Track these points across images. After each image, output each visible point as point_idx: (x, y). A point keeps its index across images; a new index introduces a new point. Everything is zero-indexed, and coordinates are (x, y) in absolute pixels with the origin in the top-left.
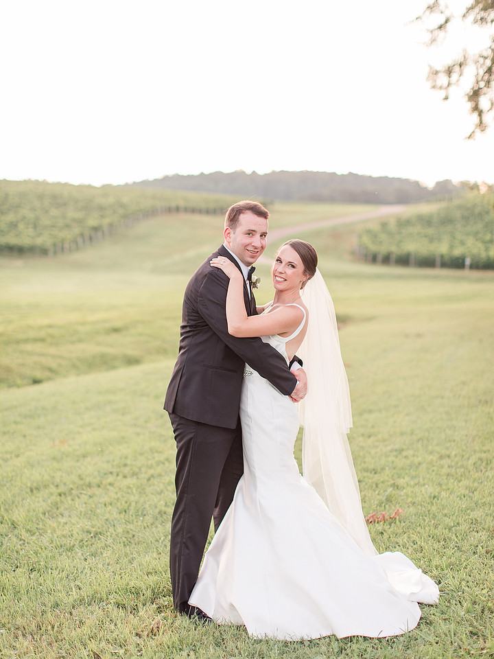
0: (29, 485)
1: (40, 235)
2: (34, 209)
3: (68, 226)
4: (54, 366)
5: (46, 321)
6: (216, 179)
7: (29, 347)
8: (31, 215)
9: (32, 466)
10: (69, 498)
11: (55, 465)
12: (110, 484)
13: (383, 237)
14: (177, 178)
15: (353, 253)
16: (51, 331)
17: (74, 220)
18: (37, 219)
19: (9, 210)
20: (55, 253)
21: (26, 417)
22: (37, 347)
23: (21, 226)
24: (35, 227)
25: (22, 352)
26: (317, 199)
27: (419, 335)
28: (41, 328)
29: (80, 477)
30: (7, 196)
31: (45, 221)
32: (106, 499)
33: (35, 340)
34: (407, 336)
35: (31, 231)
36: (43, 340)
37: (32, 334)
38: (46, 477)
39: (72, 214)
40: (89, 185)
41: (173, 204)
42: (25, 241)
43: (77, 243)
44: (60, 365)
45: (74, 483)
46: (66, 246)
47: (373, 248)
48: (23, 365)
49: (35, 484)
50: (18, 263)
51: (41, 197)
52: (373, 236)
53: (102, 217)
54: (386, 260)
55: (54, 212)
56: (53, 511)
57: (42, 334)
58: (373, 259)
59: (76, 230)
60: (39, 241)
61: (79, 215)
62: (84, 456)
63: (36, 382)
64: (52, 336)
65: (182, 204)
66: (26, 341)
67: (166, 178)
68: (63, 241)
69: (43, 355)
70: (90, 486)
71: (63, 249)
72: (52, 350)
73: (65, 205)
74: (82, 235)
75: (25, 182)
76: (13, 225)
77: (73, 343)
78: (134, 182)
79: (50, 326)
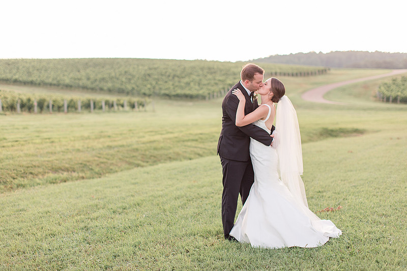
0: (174, 196)
1: (202, 89)
2: (198, 75)
3: (216, 84)
4: (201, 153)
5: (199, 132)
6: (299, 57)
7: (189, 144)
8: (197, 78)
9: (178, 190)
10: (191, 202)
11: (189, 189)
12: (212, 197)
13: (393, 87)
14: (277, 57)
15: (375, 97)
16: (201, 136)
17: (220, 80)
18: (200, 80)
19: (186, 76)
20: (209, 98)
21: (180, 172)
22: (193, 144)
23: (192, 84)
24: (199, 84)
25: (185, 146)
26: (357, 66)
27: (398, 138)
28: (196, 135)
29: (198, 194)
30: (185, 68)
31: (204, 82)
32: (208, 202)
33: (193, 140)
34: (391, 139)
35: (197, 87)
36: (196, 140)
37: (191, 137)
38: (183, 194)
39: (218, 77)
40: (229, 62)
41: (274, 71)
42: (193, 92)
43: (221, 93)
44: (204, 152)
45: (195, 196)
46: (215, 94)
47: (388, 94)
48: (185, 152)
49: (177, 196)
50: (190, 104)
51: (202, 69)
52: (388, 87)
53: (235, 79)
54: (395, 100)
55: (209, 76)
56: (183, 207)
57: (196, 137)
58: (388, 100)
59: (221, 86)
60: (201, 92)
61: (222, 78)
62: (203, 187)
63: (190, 159)
64: (201, 139)
65: (278, 71)
66: (188, 141)
67: (271, 57)
68: (213, 92)
69: (196, 147)
70: (202, 197)
71: (213, 96)
72: (201, 145)
73: (215, 73)
74: (224, 88)
75: (195, 61)
76: (188, 84)
77: (212, 142)
78: (254, 60)
79: (201, 134)
